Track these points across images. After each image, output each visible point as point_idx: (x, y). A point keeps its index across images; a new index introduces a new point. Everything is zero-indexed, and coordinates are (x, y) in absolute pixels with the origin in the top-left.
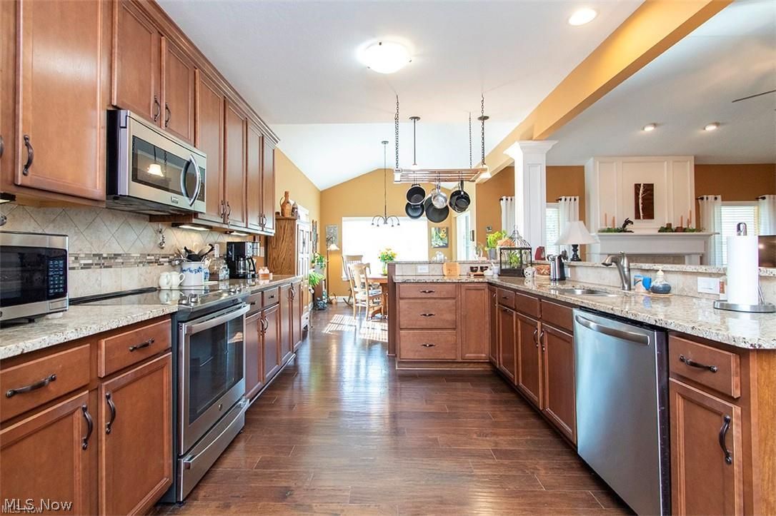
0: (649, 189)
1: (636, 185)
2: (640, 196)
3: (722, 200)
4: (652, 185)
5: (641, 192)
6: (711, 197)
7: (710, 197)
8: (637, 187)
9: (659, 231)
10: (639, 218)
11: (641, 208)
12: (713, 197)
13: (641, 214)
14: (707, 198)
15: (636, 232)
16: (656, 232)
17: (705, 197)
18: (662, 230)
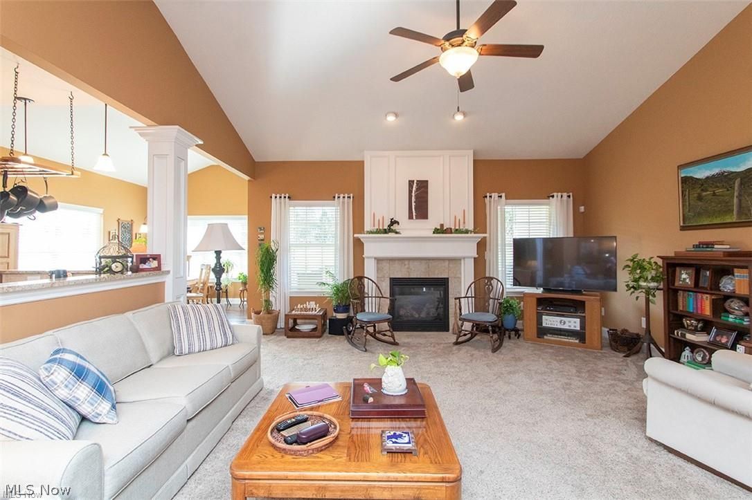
0: (423, 186)
1: (409, 181)
2: (413, 194)
3: (506, 199)
4: (427, 181)
5: (414, 189)
6: (495, 195)
7: (493, 195)
8: (411, 183)
9: (434, 233)
10: (412, 218)
11: (413, 207)
12: (496, 195)
13: (414, 214)
14: (491, 197)
15: (404, 234)
16: (430, 234)
17: (488, 195)
18: (436, 231)
